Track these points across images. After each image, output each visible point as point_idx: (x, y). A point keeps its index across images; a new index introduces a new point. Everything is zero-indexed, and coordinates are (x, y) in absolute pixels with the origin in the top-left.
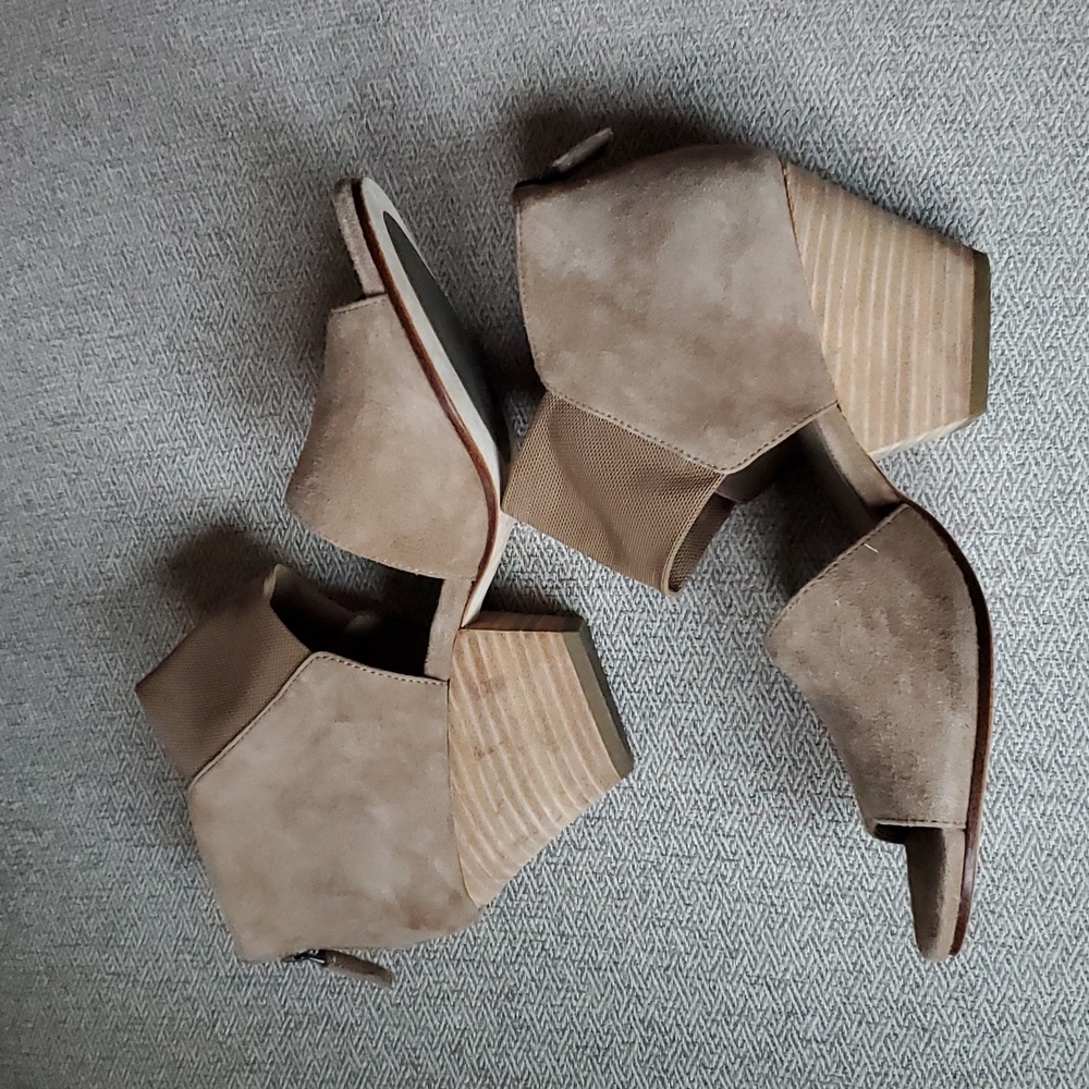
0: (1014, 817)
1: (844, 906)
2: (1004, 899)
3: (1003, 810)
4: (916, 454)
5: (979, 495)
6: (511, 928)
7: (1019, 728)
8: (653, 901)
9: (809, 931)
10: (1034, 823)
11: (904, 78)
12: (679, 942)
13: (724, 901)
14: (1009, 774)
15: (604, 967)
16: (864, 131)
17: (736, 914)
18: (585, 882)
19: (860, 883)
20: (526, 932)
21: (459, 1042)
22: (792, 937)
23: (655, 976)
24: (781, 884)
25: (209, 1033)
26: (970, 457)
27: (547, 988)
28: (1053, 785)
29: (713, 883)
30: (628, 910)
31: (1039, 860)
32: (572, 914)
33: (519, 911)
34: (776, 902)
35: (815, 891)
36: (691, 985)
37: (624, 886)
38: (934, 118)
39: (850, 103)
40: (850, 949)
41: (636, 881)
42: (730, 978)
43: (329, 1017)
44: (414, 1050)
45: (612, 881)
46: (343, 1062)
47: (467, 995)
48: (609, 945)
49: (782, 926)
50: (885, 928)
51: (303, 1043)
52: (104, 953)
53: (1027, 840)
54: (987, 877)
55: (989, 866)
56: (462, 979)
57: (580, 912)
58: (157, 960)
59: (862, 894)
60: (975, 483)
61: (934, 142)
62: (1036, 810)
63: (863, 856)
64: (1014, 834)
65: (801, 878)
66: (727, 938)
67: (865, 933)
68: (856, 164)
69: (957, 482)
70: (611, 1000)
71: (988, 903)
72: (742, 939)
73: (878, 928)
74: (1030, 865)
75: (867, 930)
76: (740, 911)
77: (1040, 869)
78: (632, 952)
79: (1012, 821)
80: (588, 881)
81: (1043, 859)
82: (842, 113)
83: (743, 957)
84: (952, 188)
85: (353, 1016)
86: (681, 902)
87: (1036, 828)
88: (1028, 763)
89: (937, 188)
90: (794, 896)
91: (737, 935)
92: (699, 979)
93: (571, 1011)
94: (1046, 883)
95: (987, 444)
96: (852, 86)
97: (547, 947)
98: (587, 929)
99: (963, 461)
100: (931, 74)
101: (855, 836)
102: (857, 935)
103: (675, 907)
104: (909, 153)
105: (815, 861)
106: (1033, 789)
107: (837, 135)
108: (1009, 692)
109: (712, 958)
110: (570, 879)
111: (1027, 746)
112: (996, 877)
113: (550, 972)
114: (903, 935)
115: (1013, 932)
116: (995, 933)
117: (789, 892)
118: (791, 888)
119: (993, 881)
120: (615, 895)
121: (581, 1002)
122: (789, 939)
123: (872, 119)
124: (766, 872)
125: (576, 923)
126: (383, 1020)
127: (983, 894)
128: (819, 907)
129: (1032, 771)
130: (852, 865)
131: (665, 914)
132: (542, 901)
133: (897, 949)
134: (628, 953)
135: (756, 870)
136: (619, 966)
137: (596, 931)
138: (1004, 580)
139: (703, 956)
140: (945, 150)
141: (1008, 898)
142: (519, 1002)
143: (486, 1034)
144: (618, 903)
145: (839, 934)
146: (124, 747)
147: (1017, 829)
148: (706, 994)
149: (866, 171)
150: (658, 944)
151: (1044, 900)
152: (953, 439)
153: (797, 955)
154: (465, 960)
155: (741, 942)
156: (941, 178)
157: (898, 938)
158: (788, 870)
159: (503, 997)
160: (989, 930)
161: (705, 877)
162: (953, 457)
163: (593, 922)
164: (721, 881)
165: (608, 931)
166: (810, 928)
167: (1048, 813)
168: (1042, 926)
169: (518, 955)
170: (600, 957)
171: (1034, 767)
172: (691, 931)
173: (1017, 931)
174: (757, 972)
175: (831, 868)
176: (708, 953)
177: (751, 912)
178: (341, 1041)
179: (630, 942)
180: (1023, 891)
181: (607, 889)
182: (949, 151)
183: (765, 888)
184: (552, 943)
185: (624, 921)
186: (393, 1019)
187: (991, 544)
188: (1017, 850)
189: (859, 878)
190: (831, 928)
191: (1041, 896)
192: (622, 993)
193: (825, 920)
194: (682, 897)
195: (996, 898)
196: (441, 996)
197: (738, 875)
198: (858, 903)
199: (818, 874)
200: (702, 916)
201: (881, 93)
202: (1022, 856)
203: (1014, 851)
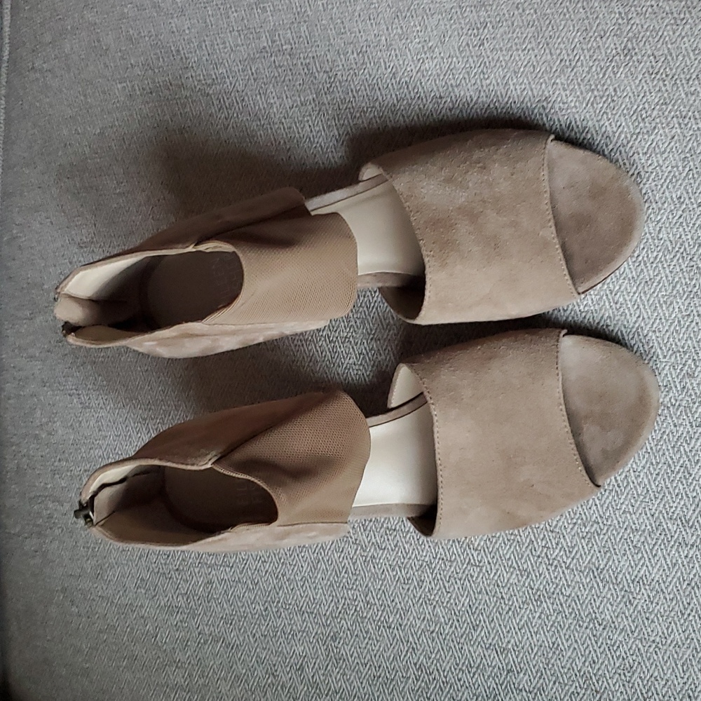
0: (667, 557)
1: (549, 604)
2: (656, 611)
3: (659, 550)
4: (616, 303)
5: (658, 334)
6: (336, 595)
7: (674, 496)
8: (426, 587)
9: (525, 618)
10: (680, 562)
11: (625, 42)
12: (441, 616)
13: (472, 592)
14: (665, 527)
15: (393, 626)
16: (596, 77)
17: (478, 602)
18: (384, 570)
19: (561, 590)
20: (345, 599)
21: (302, 664)
22: (514, 621)
23: (425, 636)
24: (509, 585)
25: (153, 639)
26: (653, 308)
27: (357, 636)
28: (694, 537)
29: (465, 579)
30: (410, 591)
31: (681, 587)
32: (375, 590)
33: (342, 584)
34: (504, 596)
35: (530, 592)
36: (447, 645)
37: (408, 575)
38: (644, 70)
39: (588, 57)
40: (551, 633)
41: (416, 573)
42: (472, 643)
43: (224, 638)
44: (274, 665)
45: (401, 571)
46: (231, 667)
47: (307, 634)
48: (397, 612)
49: (507, 613)
50: (575, 622)
51: (208, 653)
52: (95, 583)
53: (674, 573)
55: (647, 587)
56: (305, 624)
57: (380, 589)
58: (125, 591)
59: (561, 597)
60: (655, 326)
61: (643, 87)
62: (682, 553)
63: (563, 573)
64: (666, 567)
65: (522, 583)
66: (472, 617)
67: (562, 623)
68: (589, 100)
69: (643, 324)
70: (396, 648)
71: (645, 612)
72: (482, 618)
73: (570, 621)
74: (675, 590)
75: (563, 622)
76: (481, 600)
77: (682, 593)
78: (411, 619)
79: (665, 559)
80: (385, 570)
81: (684, 587)
82: (582, 65)
83: (482, 630)
84: (654, 120)
85: (239, 639)
86: (444, 590)
87: (681, 565)
88: (679, 520)
89: (643, 119)
90: (517, 594)
91: (478, 615)
92: (453, 641)
93: (372, 653)
94: (685, 603)
95: (665, 299)
96: (590, 45)
97: (358, 609)
98: (383, 601)
99: (648, 310)
100: (644, 39)
101: (559, 558)
102: (556, 624)
103: (440, 593)
104: (625, 94)
105: (532, 572)
106: (681, 538)
107: (577, 79)
108: (669, 471)
109: (461, 629)
110: (374, 567)
111: (679, 509)
112: (651, 595)
113: (359, 625)
114: (587, 628)
115: (660, 633)
116: (648, 633)
117: (513, 590)
118: (515, 588)
119: (649, 597)
120: (402, 581)
121: (377, 647)
122: (512, 622)
123: (602, 69)
124: (499, 576)
125: (377, 596)
126: (256, 644)
128: (532, 603)
129: (681, 526)
130: (556, 578)
131: (433, 597)
132: (356, 580)
133: (582, 637)
134: (408, 619)
135: (493, 574)
136: (403, 627)
137: (389, 603)
138: (671, 394)
139: (456, 627)
140: (651, 93)
141: (658, 611)
142: (339, 643)
143: (318, 661)
144: (404, 586)
145: (545, 622)
146: (111, 455)
147: (668, 565)
148: (457, 652)
149: (595, 105)
150: (427, 615)
151: (683, 614)
152: (642, 294)
153: (516, 633)
154: (307, 612)
155: (480, 621)
156: (646, 112)
157: (583, 629)
158: (514, 576)
159: (329, 638)
160: (644, 629)
161: (460, 575)
162: (641, 306)
163: (387, 597)
164: (470, 578)
165: (396, 604)
166: (526, 616)
167: (690, 556)
168: (680, 631)
169: (340, 612)
170: (391, 620)
171: (682, 523)
172: (449, 610)
173: (663, 633)
174: (490, 641)
175: (542, 578)
176: (459, 625)
177: (488, 601)
178: (231, 654)
179: (410, 612)
180: (669, 607)
181: (397, 576)
182: (653, 94)
183: (498, 586)
184: (361, 608)
185: (407, 598)
186: (262, 644)
187: (663, 369)
188: (667, 579)
189: (560, 587)
190: (540, 617)
191: (681, 612)
192: (403, 644)
193: (536, 612)
194: (445, 587)
195: (650, 610)
196: (292, 633)
197: (481, 576)
198: (558, 603)
199: (533, 581)
200: (457, 600)
201: (609, 51)
202: (670, 584)
203: (665, 579)
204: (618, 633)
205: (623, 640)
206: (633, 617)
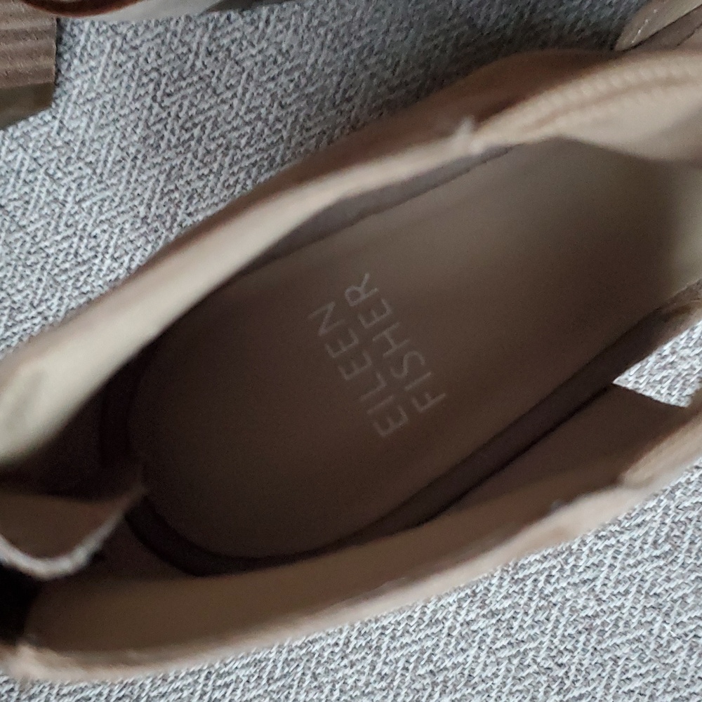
2: (339, 675)
10: (448, 624)
28: (506, 603)
31: (415, 668)
53: (423, 635)
54: (345, 634)
62: (463, 613)
64: (416, 616)
71: (318, 662)
74: (401, 664)
77: (408, 679)
81: (421, 671)
87: (445, 631)
112: (353, 642)
119: (347, 644)
127: (323, 649)
141: (344, 677)
167: (474, 627)
180: (367, 684)
188: (402, 636)
195: (333, 666)
202: (402, 648)
203: (398, 634)
204: (245, 662)
205: (245, 679)
206: (293, 655)
